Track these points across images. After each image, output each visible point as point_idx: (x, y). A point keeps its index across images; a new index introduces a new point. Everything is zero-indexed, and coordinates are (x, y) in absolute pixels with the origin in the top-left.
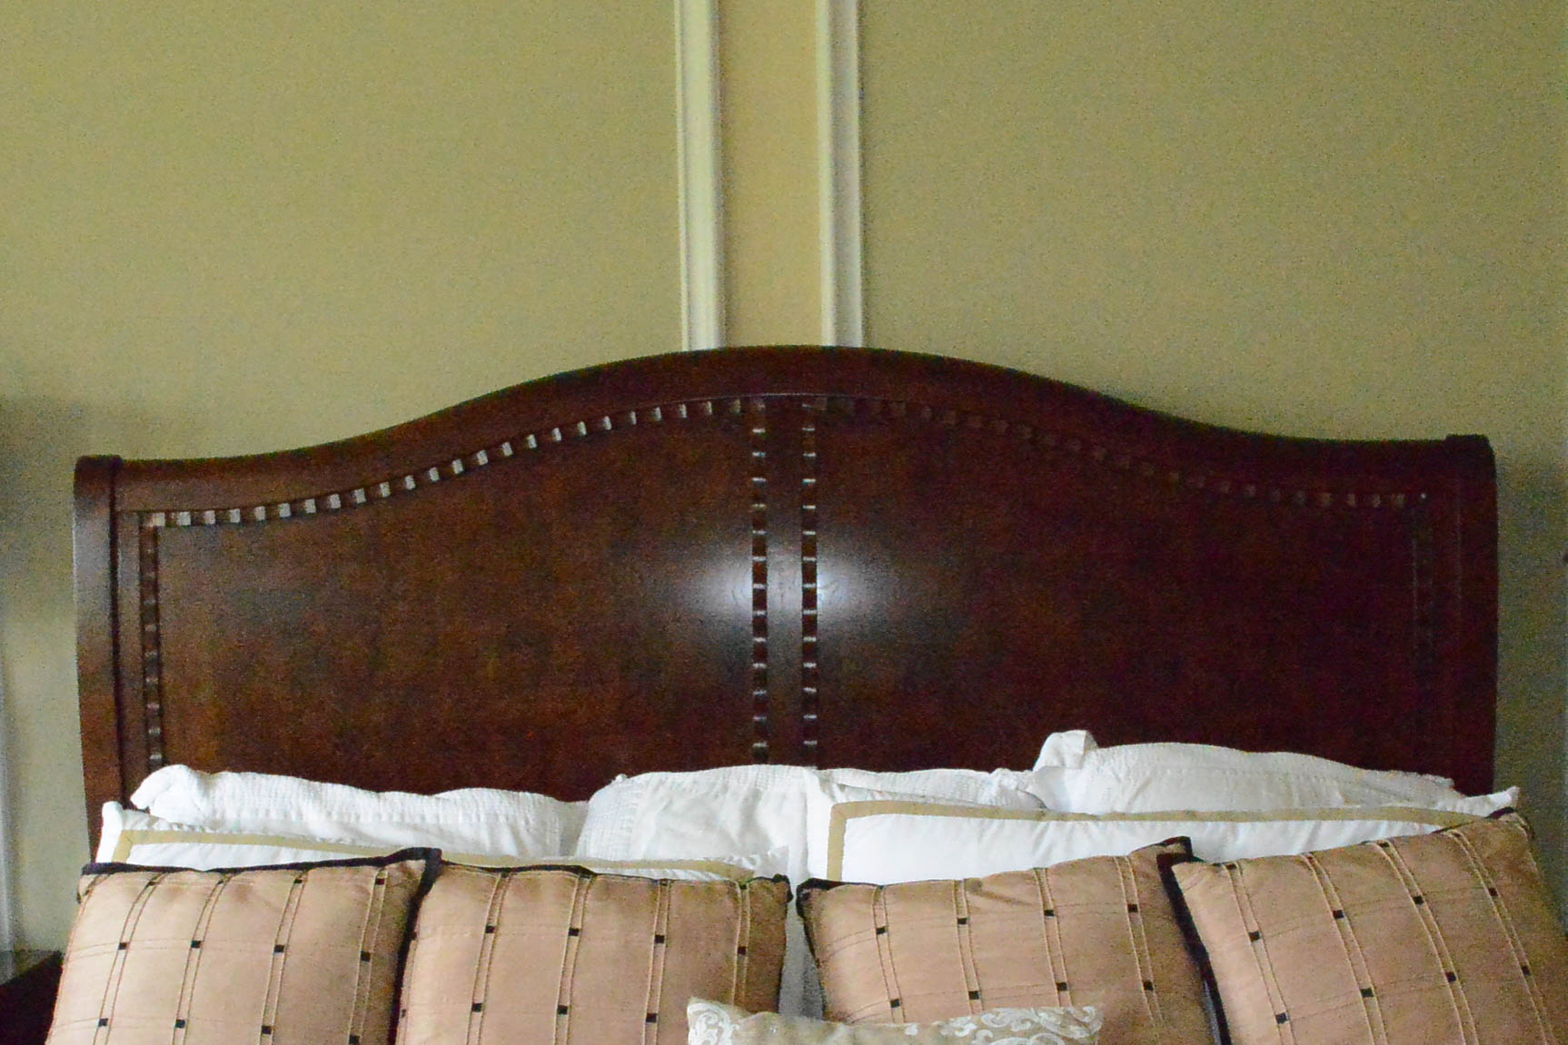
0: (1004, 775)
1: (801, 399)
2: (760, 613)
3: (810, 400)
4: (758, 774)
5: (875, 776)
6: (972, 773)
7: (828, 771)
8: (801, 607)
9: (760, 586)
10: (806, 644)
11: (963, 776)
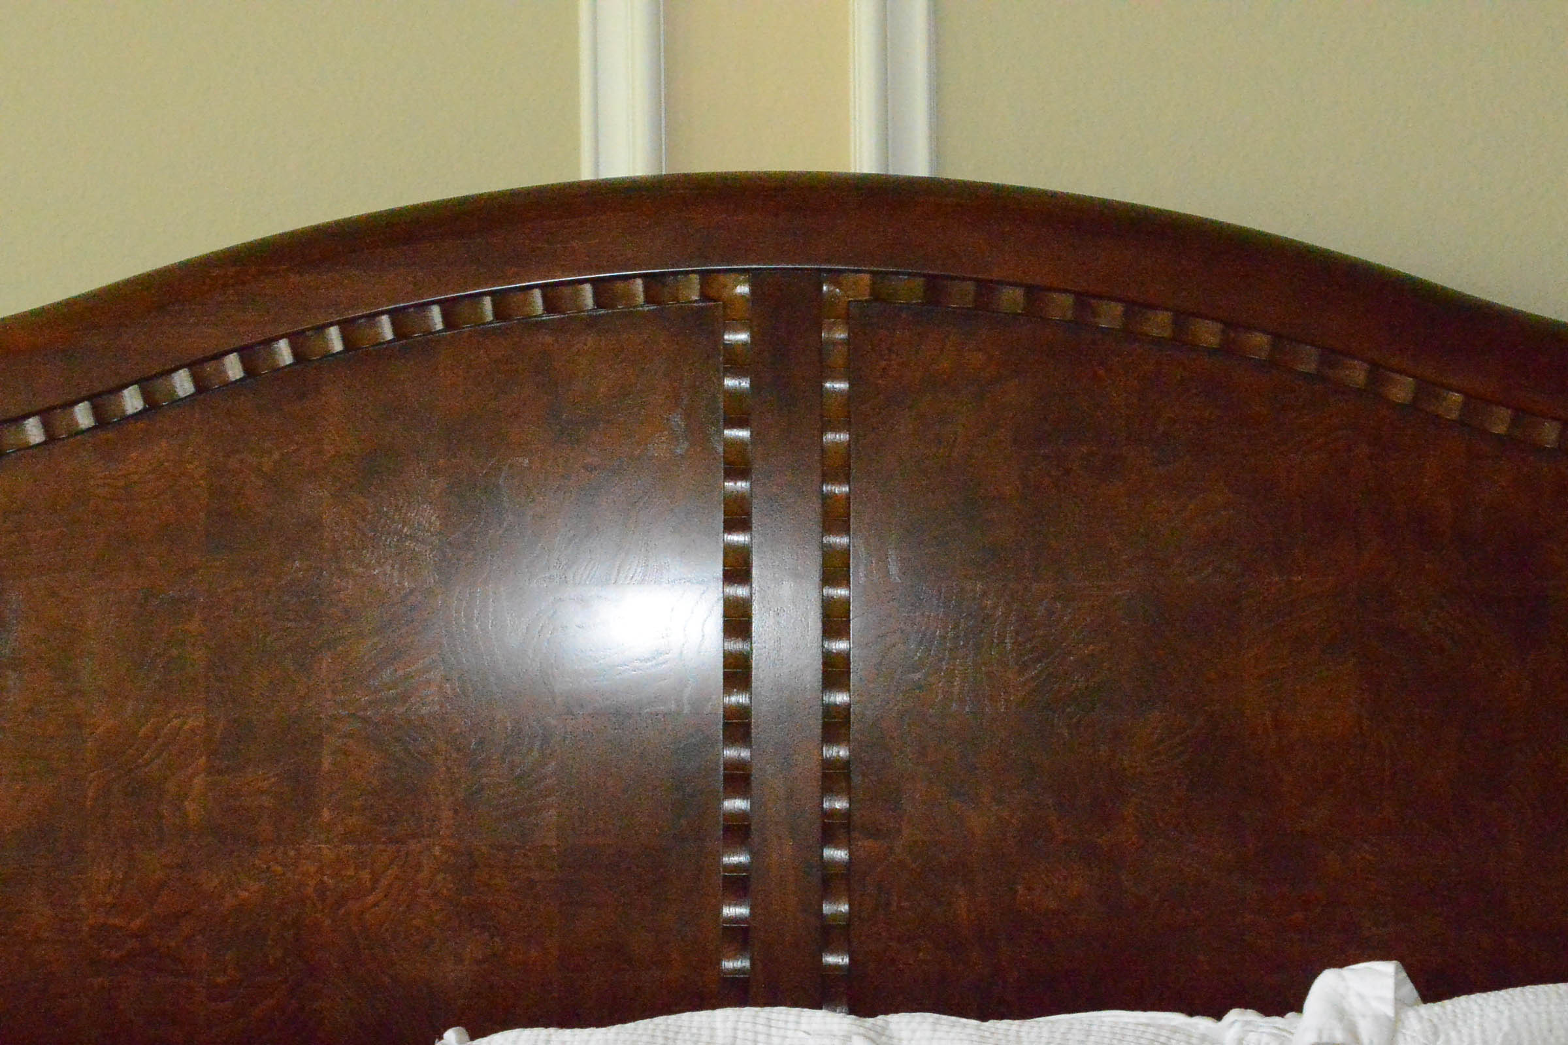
0: (1247, 1023)
1: (817, 277)
2: (741, 699)
3: (834, 276)
4: (735, 1029)
5: (978, 1028)
6: (1176, 1019)
7: (881, 1018)
8: (818, 685)
9: (737, 646)
10: (828, 764)
11: (1160, 1027)
